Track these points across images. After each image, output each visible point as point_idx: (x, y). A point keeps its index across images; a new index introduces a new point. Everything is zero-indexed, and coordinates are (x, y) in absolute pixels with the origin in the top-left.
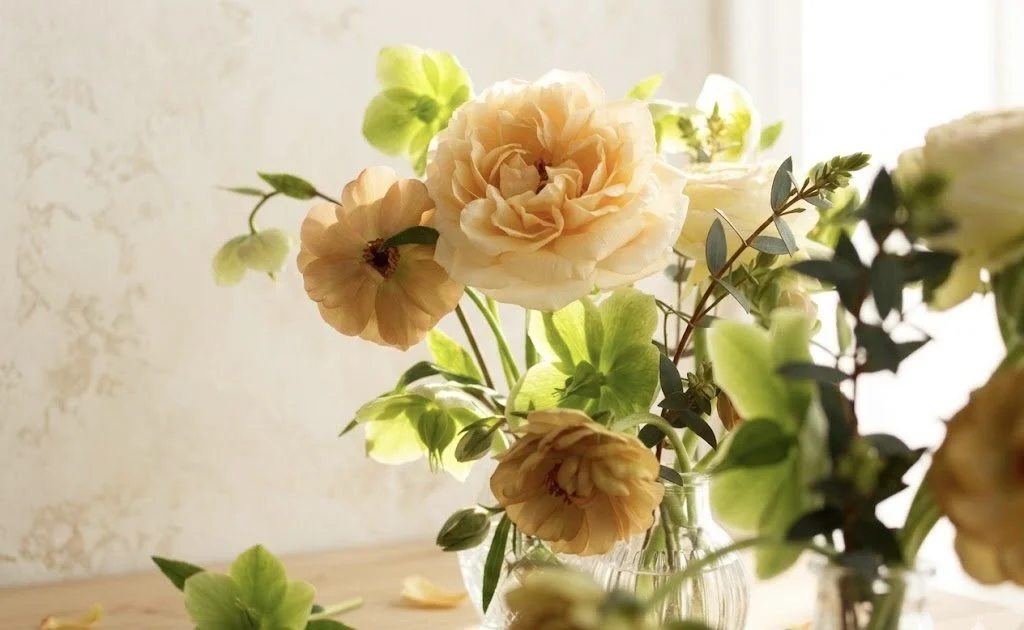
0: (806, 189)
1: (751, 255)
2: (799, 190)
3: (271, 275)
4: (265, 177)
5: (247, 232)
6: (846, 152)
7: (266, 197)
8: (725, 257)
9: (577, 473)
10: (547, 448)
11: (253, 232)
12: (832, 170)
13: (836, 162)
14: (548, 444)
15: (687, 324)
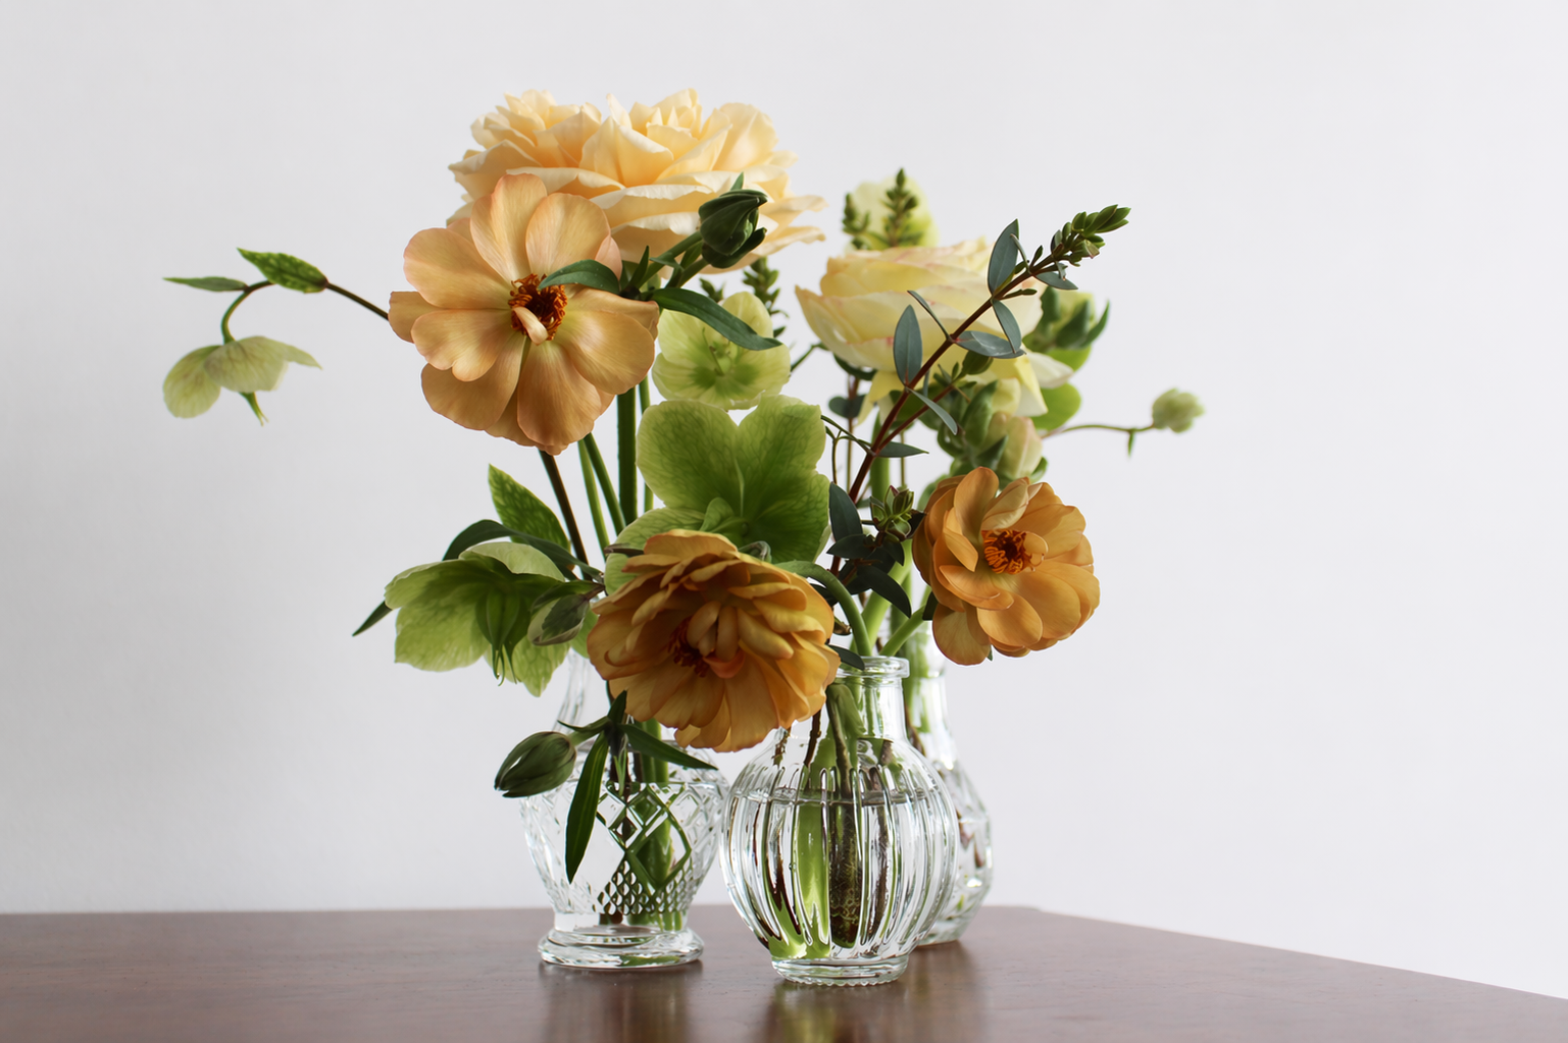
0: (1036, 264)
1: (956, 355)
2: (1029, 264)
3: (250, 398)
4: (251, 257)
5: (219, 340)
6: (1094, 208)
7: (248, 290)
8: (920, 360)
9: (716, 624)
10: (672, 587)
11: (227, 338)
12: (1074, 234)
13: (1081, 221)
14: (675, 579)
15: (864, 454)
